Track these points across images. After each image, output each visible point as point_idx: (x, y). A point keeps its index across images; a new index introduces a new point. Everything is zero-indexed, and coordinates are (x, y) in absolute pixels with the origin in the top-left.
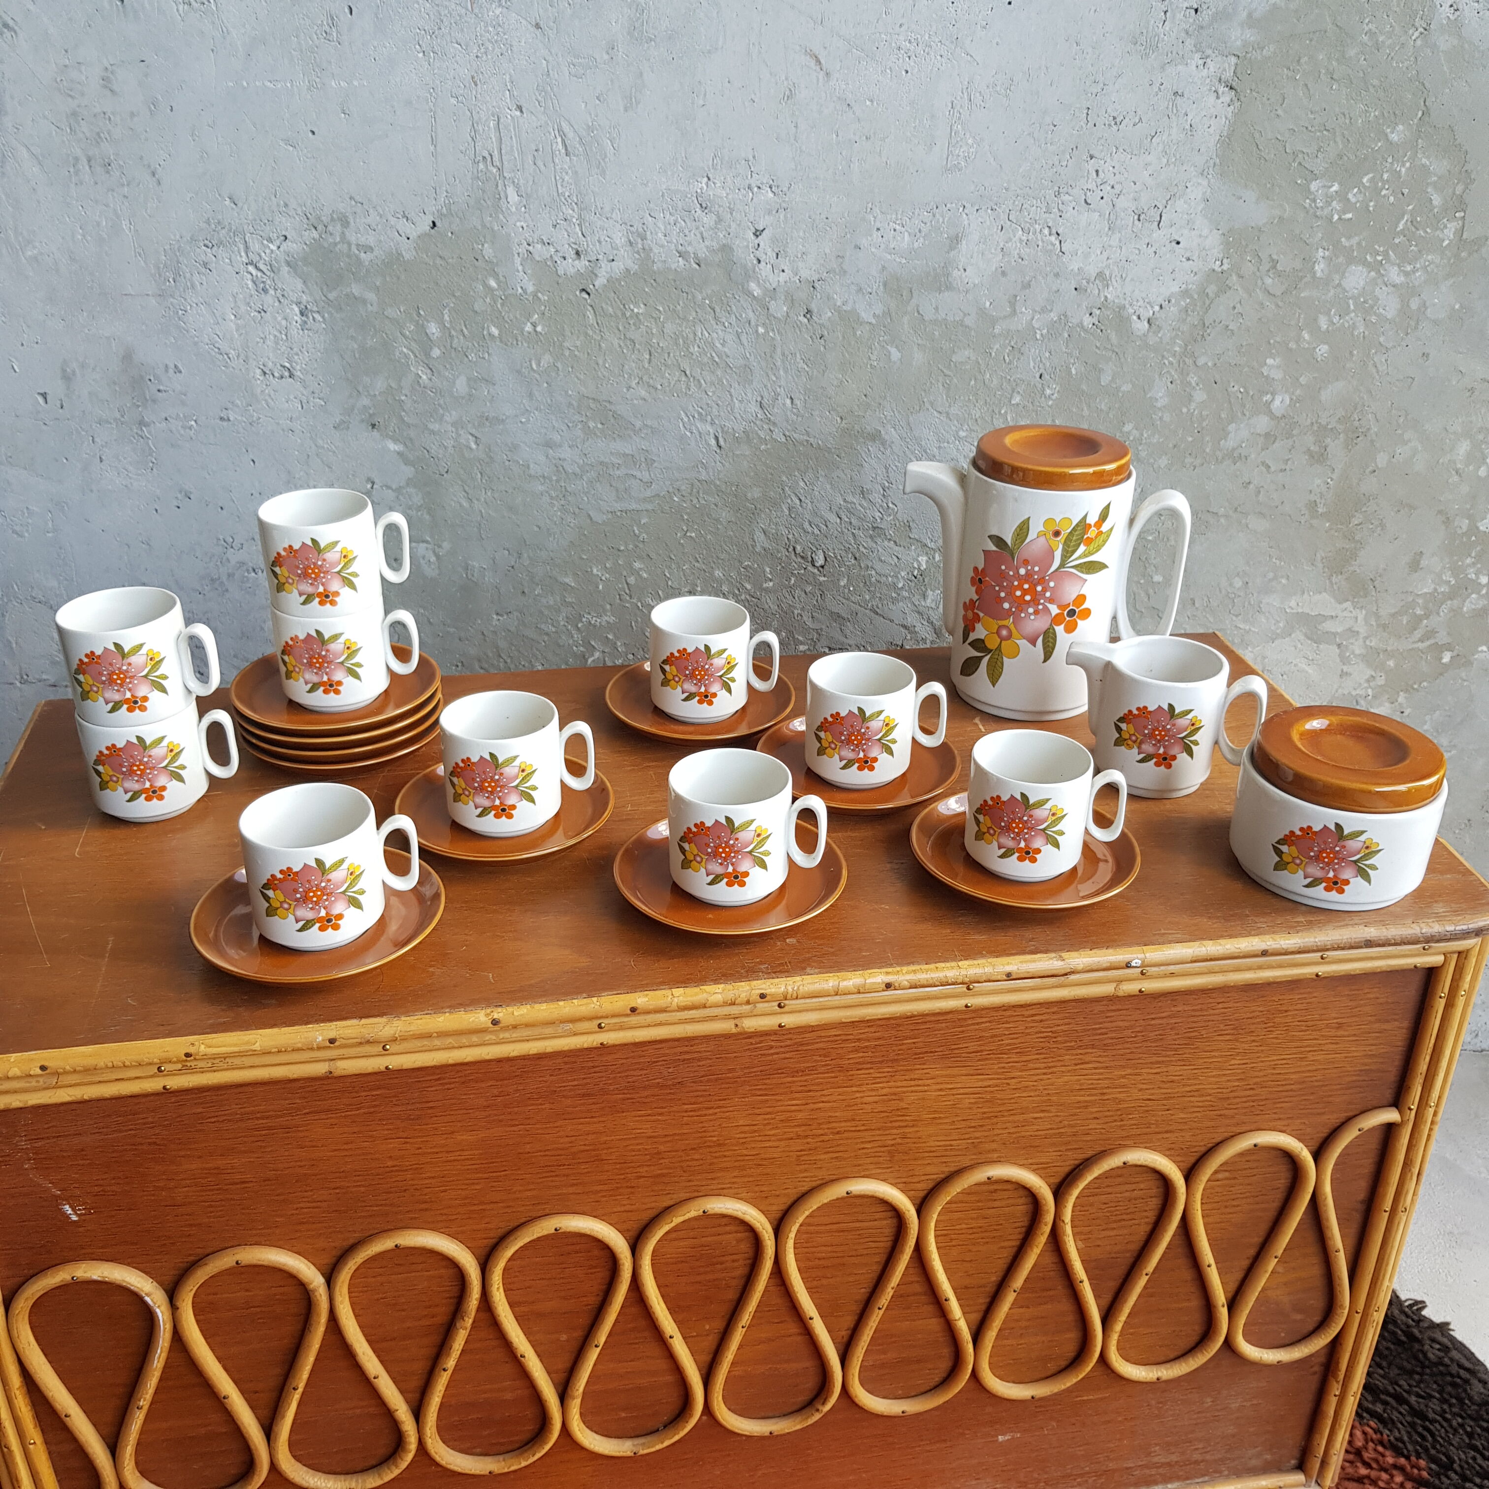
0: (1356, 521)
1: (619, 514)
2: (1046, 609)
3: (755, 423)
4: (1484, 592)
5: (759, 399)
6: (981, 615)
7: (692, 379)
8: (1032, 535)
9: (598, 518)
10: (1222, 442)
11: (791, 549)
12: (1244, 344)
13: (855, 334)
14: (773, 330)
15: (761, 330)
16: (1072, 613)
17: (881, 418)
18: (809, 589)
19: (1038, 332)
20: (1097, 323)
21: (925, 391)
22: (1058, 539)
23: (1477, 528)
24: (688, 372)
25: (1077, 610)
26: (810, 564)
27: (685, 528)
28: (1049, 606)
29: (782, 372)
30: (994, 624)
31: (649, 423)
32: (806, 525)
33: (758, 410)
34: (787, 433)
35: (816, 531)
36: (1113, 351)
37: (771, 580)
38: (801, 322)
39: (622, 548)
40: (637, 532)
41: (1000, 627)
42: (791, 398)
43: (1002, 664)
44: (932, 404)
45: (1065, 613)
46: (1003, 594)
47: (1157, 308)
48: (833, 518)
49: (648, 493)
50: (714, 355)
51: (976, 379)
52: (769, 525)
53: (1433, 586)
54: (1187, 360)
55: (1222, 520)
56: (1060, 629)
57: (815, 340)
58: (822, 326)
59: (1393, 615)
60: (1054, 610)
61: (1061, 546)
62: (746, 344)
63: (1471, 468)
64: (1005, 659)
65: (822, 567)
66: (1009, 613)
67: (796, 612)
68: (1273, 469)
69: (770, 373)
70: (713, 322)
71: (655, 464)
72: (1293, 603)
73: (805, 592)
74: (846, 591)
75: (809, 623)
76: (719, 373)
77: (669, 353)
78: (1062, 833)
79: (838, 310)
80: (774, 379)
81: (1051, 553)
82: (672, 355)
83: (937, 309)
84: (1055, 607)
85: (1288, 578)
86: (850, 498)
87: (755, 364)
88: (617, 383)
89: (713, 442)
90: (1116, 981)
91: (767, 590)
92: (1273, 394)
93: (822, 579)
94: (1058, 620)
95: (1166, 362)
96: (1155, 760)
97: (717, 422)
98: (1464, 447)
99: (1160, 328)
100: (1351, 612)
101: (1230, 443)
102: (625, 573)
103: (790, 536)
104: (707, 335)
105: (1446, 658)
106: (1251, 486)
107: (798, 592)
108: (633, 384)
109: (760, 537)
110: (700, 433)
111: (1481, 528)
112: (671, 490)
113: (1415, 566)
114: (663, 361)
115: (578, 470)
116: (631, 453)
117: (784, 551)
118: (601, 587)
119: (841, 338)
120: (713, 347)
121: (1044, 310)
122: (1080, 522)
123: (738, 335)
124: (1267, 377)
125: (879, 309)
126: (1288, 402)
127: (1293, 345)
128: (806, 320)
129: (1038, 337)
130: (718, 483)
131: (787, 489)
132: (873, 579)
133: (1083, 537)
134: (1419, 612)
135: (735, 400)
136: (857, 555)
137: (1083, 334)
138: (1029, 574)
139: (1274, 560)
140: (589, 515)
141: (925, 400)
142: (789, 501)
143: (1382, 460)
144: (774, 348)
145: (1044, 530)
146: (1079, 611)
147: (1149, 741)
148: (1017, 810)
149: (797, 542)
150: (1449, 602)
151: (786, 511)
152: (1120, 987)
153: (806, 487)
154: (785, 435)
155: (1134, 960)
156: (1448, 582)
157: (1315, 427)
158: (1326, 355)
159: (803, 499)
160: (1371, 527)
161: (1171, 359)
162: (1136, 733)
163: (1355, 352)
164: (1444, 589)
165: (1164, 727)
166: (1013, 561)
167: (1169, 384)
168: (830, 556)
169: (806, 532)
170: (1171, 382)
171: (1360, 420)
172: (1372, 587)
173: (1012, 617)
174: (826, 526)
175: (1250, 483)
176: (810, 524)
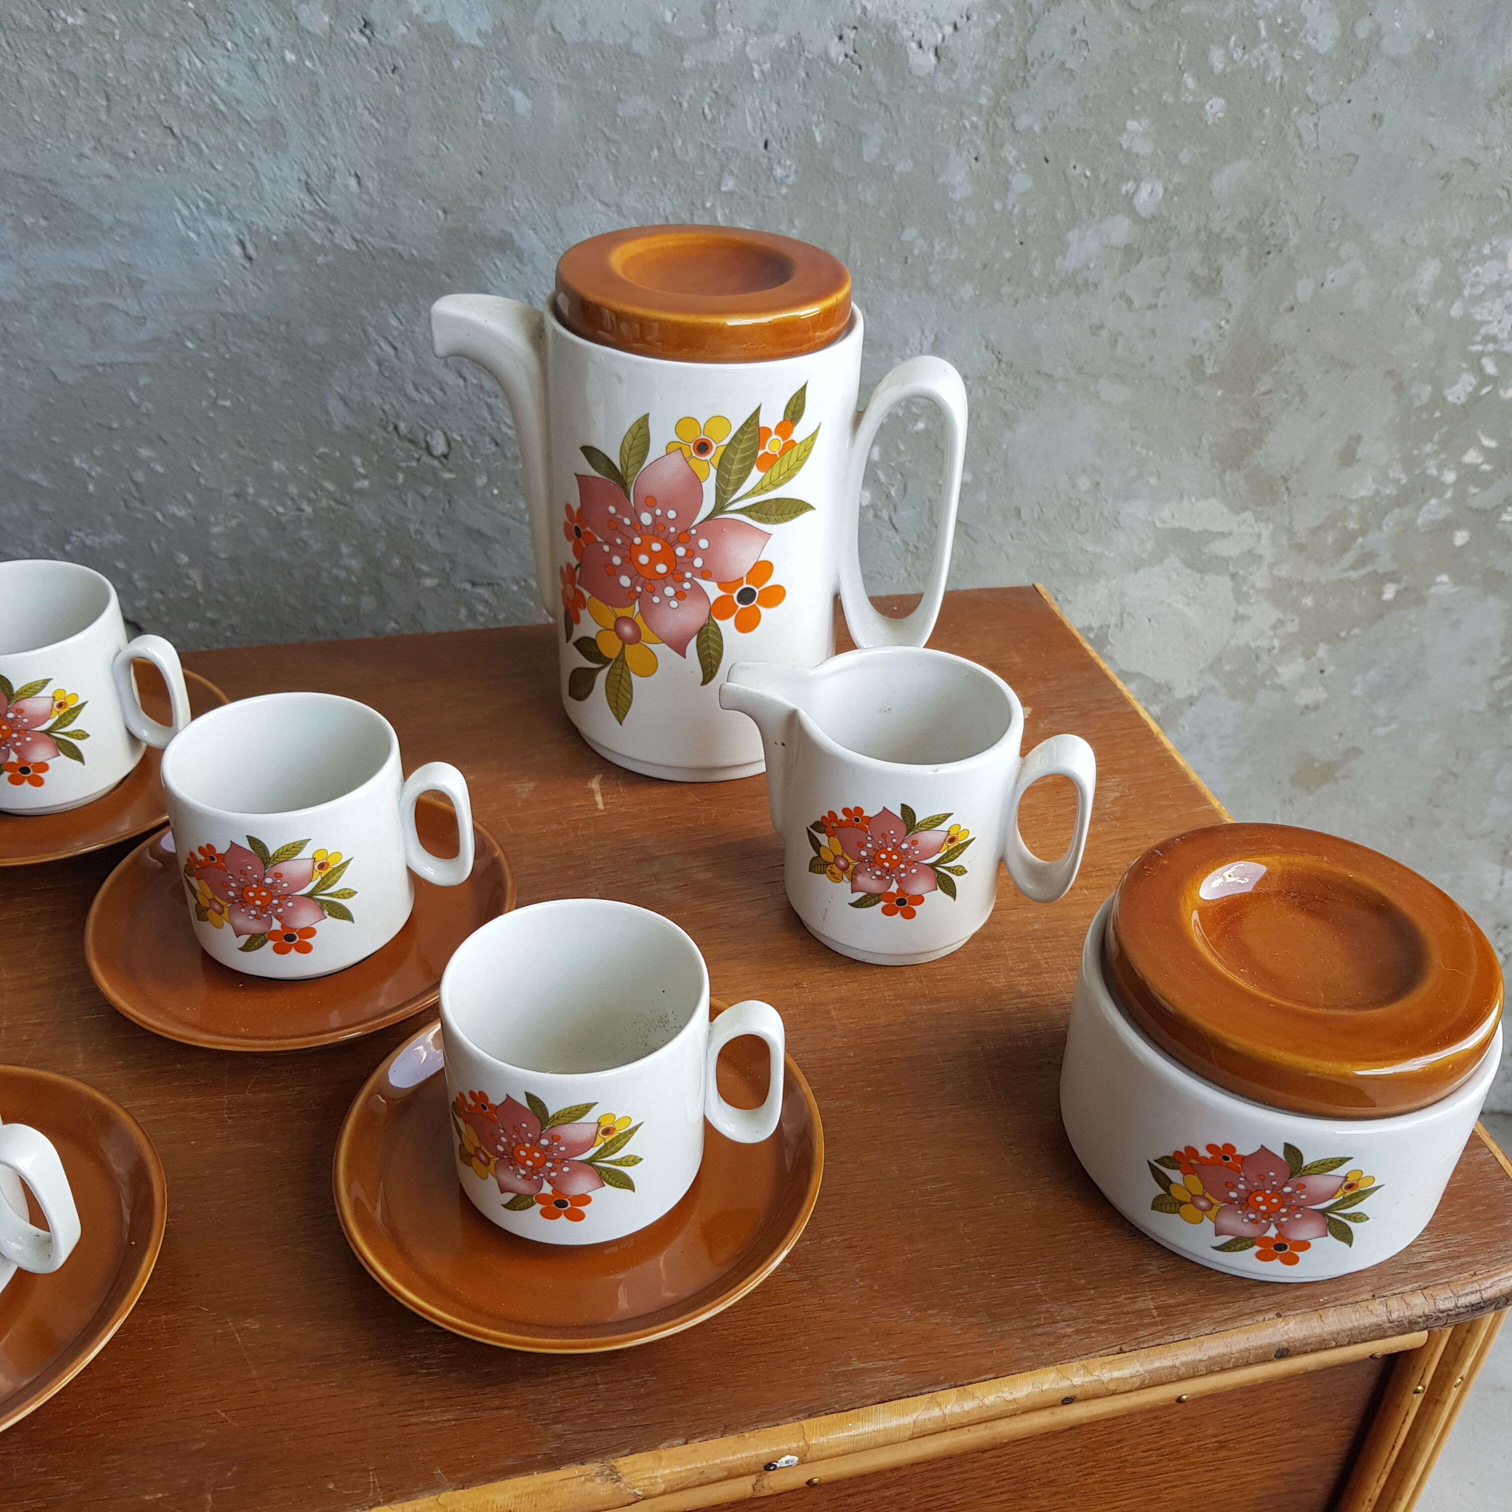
0: (1262, 387)
1: (100, 369)
2: (700, 592)
3: (302, 219)
4: (1449, 494)
5: (303, 177)
6: (587, 595)
7: (184, 142)
8: (656, 450)
9: (68, 376)
10: (1058, 260)
11: (390, 428)
12: (1091, 94)
13: (450, 64)
14: (311, 58)
15: (290, 56)
16: (747, 596)
17: (509, 211)
18: (428, 490)
19: (756, 66)
20: (851, 53)
21: (577, 167)
22: (708, 457)
23: (1444, 399)
24: (175, 130)
25: (757, 591)
26: (424, 452)
27: (212, 393)
28: (702, 583)
29: (335, 131)
31: (125, 218)
32: (410, 389)
33: (304, 196)
34: (358, 236)
35: (428, 400)
36: (881, 103)
37: (365, 477)
38: (356, 43)
39: (115, 425)
40: (134, 398)
42: (357, 176)
43: (631, 685)
44: (591, 189)
45: (735, 595)
46: (617, 560)
47: (949, 29)
48: (451, 378)
49: (143, 335)
50: (216, 99)
51: (659, 148)
52: (350, 388)
53: (1374, 487)
54: (999, 120)
55: (1060, 387)
56: (727, 626)
57: (384, 75)
58: (392, 50)
59: (1314, 531)
60: (713, 591)
61: (713, 472)
62: (267, 80)
63: (1439, 304)
64: (633, 676)
65: (445, 456)
66: (630, 595)
67: (412, 527)
68: (1137, 304)
69: (315, 131)
70: (205, 42)
71: (146, 288)
72: (1166, 514)
73: (424, 498)
74: (488, 495)
75: (435, 544)
76: (229, 131)
77: (139, 97)
78: (633, 1161)
79: (416, 22)
80: (324, 142)
81: (695, 484)
82: (143, 99)
83: (583, 23)
84: (715, 584)
85: (1159, 477)
87: (287, 116)
88: (59, 149)
89: (237, 250)
90: (754, 1473)
91: (360, 493)
92: (1138, 181)
93: (447, 475)
94: (721, 609)
95: (968, 125)
96: (883, 904)
97: (238, 216)
98: (1430, 271)
99: (954, 64)
100: (1252, 527)
101: (1069, 263)
102: (126, 465)
103: (387, 408)
104: (199, 64)
105: (1389, 593)
106: (1104, 333)
107: (410, 497)
108: (87, 151)
109: (336, 407)
110: (213, 235)
111: (1450, 398)
112: (179, 330)
113: (1348, 457)
114: (131, 110)
115: (19, 299)
116: (103, 268)
117: (380, 431)
118: (91, 487)
119: (427, 71)
120: (212, 86)
121: (763, 30)
122: (747, 423)
123: (252, 66)
124: (1128, 152)
125: (485, 21)
126: (1161, 195)
127: (1168, 98)
128: (365, 40)
129: (757, 75)
130: (256, 318)
131: (370, 330)
133: (756, 453)
134: (1352, 525)
135: (263, 179)
136: (499, 438)
137: (829, 73)
138: (659, 523)
139: (1138, 449)
140: (52, 372)
141: (580, 182)
142: (377, 349)
143: (1304, 290)
144: (316, 88)
145: (678, 440)
146: (760, 592)
147: (869, 870)
148: (524, 1125)
149: (398, 416)
150: (1397, 511)
151: (374, 366)
152: (765, 1483)
153: (401, 328)
154: (354, 239)
155: (783, 1456)
156: (1397, 481)
157: (1203, 237)
158: (1220, 115)
159: (399, 345)
160: (1284, 396)
161: (974, 119)
162: (845, 855)
163: (1267, 111)
164: (1390, 491)
165: (896, 847)
166: (629, 499)
167: (973, 161)
168: (455, 440)
169: (410, 400)
170: (976, 159)
171: (1272, 224)
172: (1283, 489)
173: (637, 603)
174: (442, 390)
175: (1101, 327)
176: (416, 388)
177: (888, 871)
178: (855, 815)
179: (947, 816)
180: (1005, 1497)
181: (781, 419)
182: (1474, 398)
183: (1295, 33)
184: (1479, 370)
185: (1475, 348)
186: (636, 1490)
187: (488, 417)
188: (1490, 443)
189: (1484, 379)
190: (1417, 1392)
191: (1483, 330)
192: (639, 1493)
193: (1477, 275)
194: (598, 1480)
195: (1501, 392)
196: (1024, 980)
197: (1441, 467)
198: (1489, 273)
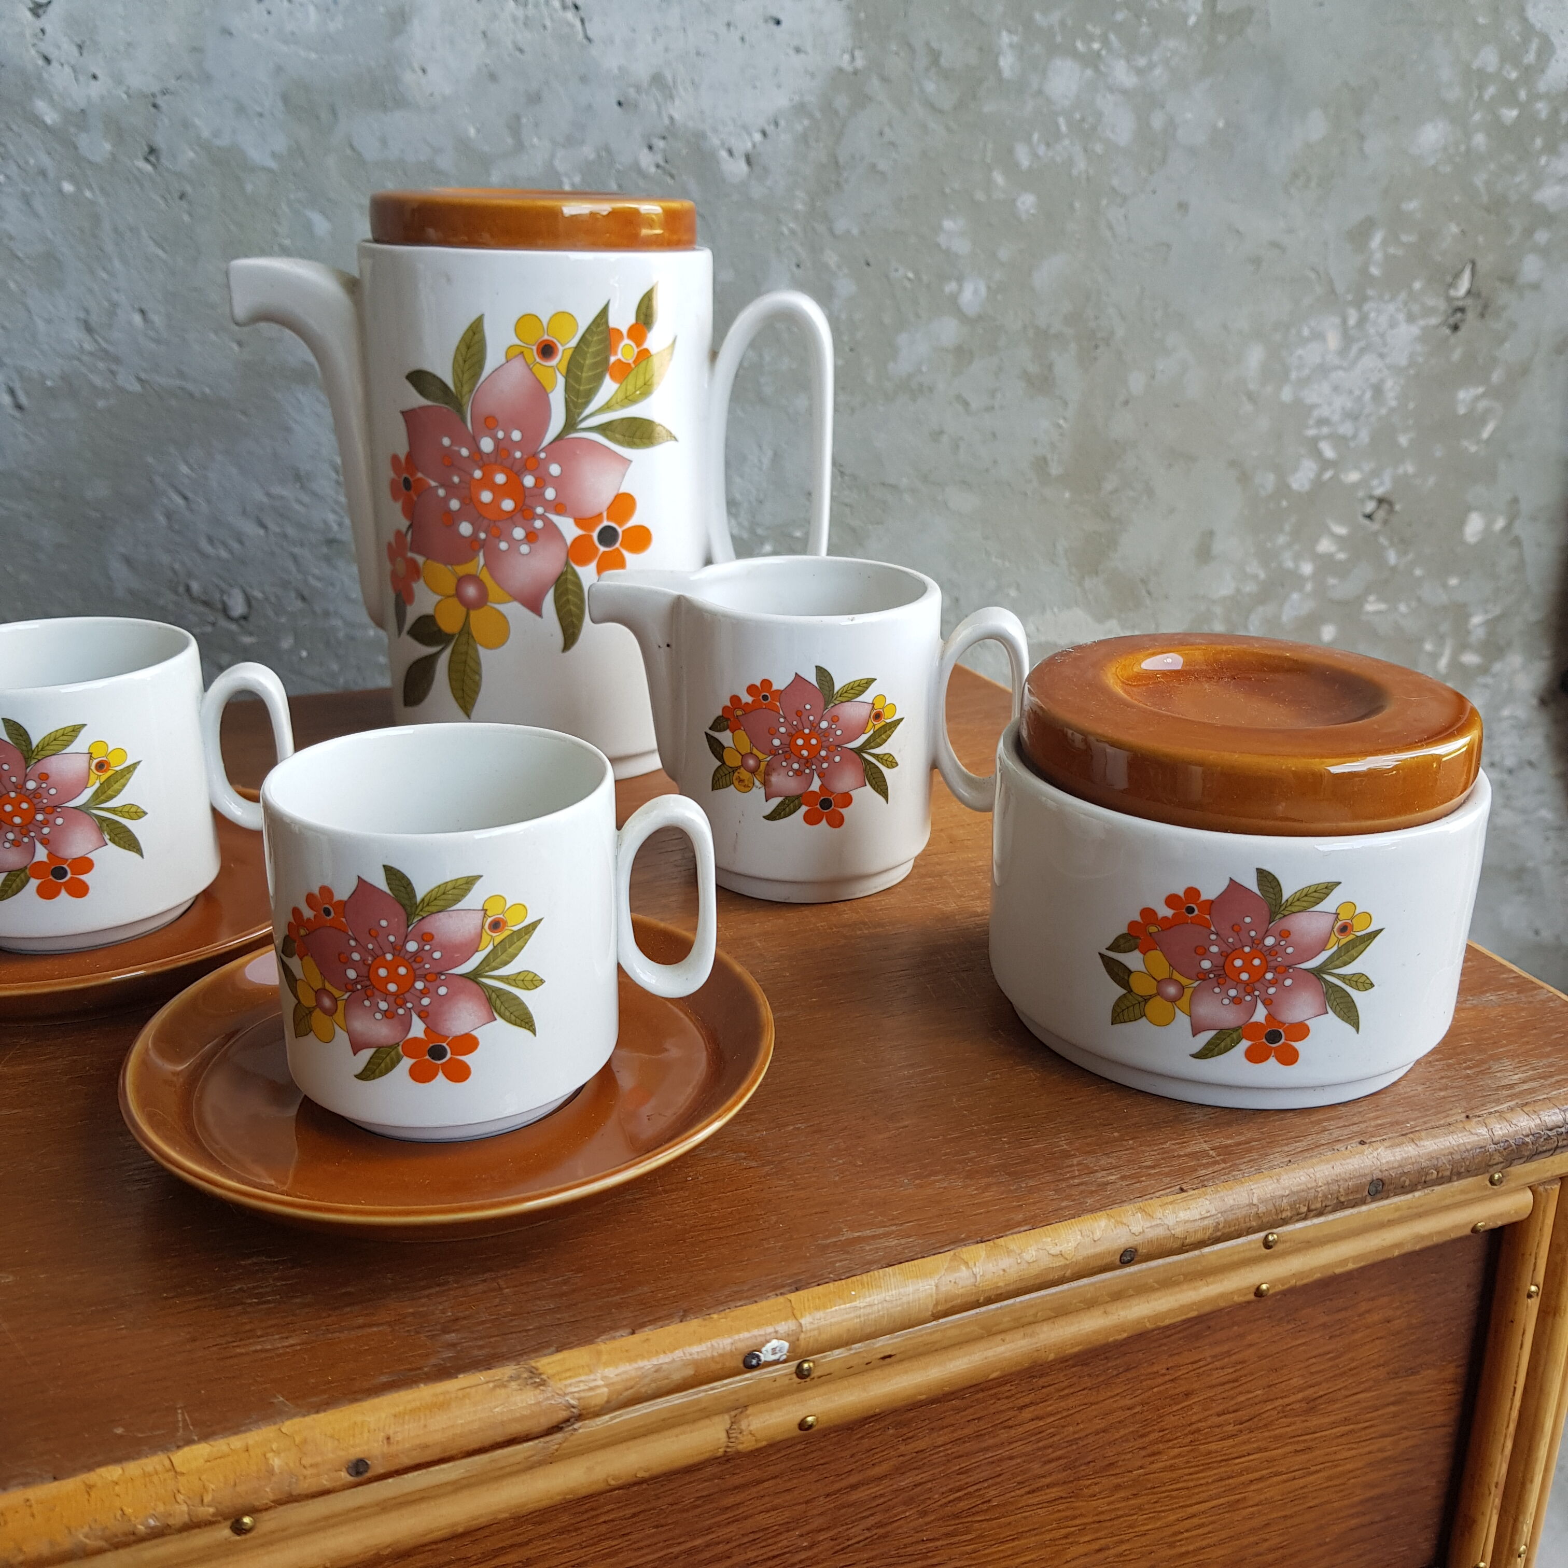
0: (1108, 486)
2: (552, 530)
3: (81, 361)
4: (1309, 587)
5: (82, 315)
6: (420, 559)
8: (494, 358)
10: (891, 366)
11: (181, 589)
12: (905, 195)
13: (242, 188)
14: (90, 188)
15: (68, 187)
16: (608, 536)
20: (662, 163)
22: (554, 362)
23: (1288, 487)
25: (620, 530)
26: (221, 615)
28: (556, 519)
29: (117, 264)
30: (445, 575)
32: (204, 545)
33: (83, 335)
34: (143, 376)
35: (224, 554)
38: (139, 169)
41: (461, 581)
42: (142, 311)
43: (478, 664)
45: (595, 535)
46: (455, 504)
47: (758, 137)
48: (250, 529)
52: (135, 547)
53: (1234, 585)
54: (817, 226)
55: (907, 498)
56: (587, 573)
57: (171, 202)
58: (180, 176)
60: (569, 529)
61: (561, 381)
62: (42, 213)
63: (1269, 389)
64: (482, 651)
65: (245, 618)
66: (473, 544)
68: (974, 406)
69: (95, 265)
74: (296, 658)
78: (532, 981)
79: (205, 147)
80: (105, 276)
81: (540, 394)
83: (384, 142)
84: (570, 521)
85: (1018, 587)
86: (277, 490)
87: (65, 250)
90: (728, 1411)
92: (960, 280)
93: (247, 640)
94: (579, 552)
95: (786, 231)
96: (804, 809)
98: (1255, 356)
99: (766, 170)
101: (902, 367)
103: (177, 566)
106: (945, 439)
109: (118, 569)
111: (1295, 486)
113: (1204, 554)
119: (217, 197)
121: (570, 141)
122: (595, 323)
123: (26, 199)
124: (947, 252)
125: (280, 143)
126: (984, 294)
127: (980, 196)
128: (149, 168)
130: (26, 474)
131: (158, 479)
132: (341, 635)
133: (607, 359)
135: (36, 318)
136: (306, 593)
138: (502, 448)
139: (994, 559)
142: (165, 501)
143: (1137, 382)
144: (96, 219)
145: (518, 342)
146: (623, 532)
147: (784, 764)
148: (384, 923)
149: (190, 575)
150: (1260, 609)
151: (162, 520)
152: (744, 1425)
153: (194, 475)
154: (139, 380)
155: (768, 1342)
156: (1255, 577)
157: (1031, 333)
158: (1032, 211)
159: (190, 495)
160: (1131, 493)
161: (792, 225)
162: (755, 751)
163: (1077, 205)
164: (1250, 588)
165: (814, 726)
166: (464, 422)
167: (795, 269)
168: (256, 599)
169: (204, 556)
170: (798, 266)
171: (1096, 318)
172: (1144, 593)
173: (481, 554)
174: (241, 542)
175: (941, 432)
176: (211, 540)
177: (807, 762)
178: (762, 691)
179: (870, 682)
180: (1054, 1492)
181: (632, 320)
182: (1318, 484)
183: (1094, 128)
184: (1317, 454)
185: (1311, 432)
186: (567, 1398)
187: (293, 568)
188: (1341, 530)
189: (1325, 464)
190: (1530, 1296)
191: (1316, 413)
192: (573, 1402)
193: (1300, 357)
194: (514, 1385)
195: (1342, 477)
196: (978, 902)
197: (1297, 558)
198: (1311, 354)
